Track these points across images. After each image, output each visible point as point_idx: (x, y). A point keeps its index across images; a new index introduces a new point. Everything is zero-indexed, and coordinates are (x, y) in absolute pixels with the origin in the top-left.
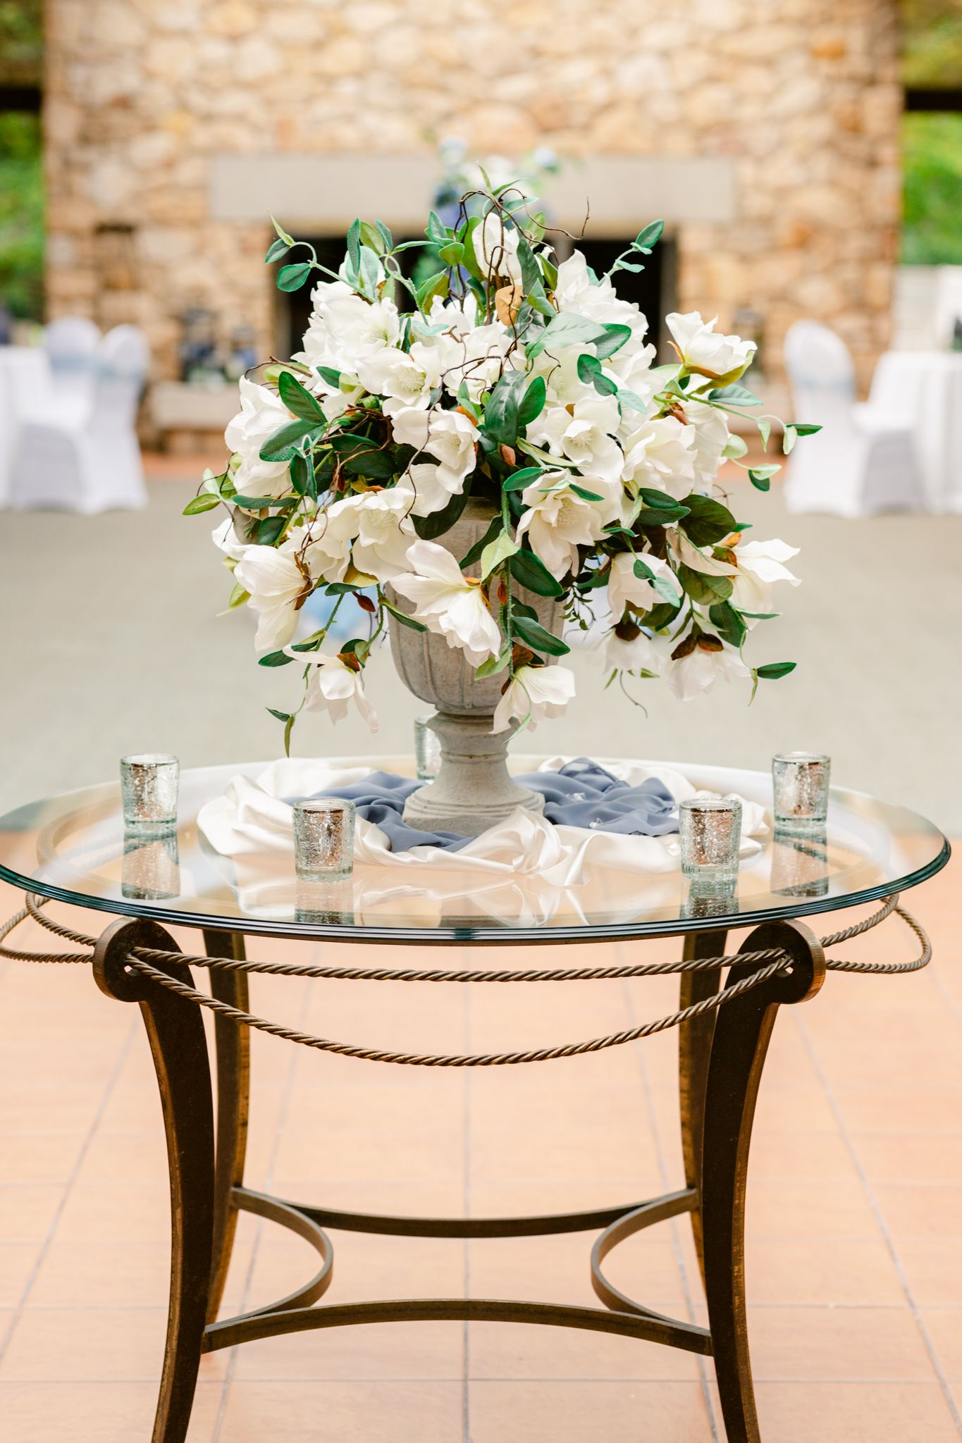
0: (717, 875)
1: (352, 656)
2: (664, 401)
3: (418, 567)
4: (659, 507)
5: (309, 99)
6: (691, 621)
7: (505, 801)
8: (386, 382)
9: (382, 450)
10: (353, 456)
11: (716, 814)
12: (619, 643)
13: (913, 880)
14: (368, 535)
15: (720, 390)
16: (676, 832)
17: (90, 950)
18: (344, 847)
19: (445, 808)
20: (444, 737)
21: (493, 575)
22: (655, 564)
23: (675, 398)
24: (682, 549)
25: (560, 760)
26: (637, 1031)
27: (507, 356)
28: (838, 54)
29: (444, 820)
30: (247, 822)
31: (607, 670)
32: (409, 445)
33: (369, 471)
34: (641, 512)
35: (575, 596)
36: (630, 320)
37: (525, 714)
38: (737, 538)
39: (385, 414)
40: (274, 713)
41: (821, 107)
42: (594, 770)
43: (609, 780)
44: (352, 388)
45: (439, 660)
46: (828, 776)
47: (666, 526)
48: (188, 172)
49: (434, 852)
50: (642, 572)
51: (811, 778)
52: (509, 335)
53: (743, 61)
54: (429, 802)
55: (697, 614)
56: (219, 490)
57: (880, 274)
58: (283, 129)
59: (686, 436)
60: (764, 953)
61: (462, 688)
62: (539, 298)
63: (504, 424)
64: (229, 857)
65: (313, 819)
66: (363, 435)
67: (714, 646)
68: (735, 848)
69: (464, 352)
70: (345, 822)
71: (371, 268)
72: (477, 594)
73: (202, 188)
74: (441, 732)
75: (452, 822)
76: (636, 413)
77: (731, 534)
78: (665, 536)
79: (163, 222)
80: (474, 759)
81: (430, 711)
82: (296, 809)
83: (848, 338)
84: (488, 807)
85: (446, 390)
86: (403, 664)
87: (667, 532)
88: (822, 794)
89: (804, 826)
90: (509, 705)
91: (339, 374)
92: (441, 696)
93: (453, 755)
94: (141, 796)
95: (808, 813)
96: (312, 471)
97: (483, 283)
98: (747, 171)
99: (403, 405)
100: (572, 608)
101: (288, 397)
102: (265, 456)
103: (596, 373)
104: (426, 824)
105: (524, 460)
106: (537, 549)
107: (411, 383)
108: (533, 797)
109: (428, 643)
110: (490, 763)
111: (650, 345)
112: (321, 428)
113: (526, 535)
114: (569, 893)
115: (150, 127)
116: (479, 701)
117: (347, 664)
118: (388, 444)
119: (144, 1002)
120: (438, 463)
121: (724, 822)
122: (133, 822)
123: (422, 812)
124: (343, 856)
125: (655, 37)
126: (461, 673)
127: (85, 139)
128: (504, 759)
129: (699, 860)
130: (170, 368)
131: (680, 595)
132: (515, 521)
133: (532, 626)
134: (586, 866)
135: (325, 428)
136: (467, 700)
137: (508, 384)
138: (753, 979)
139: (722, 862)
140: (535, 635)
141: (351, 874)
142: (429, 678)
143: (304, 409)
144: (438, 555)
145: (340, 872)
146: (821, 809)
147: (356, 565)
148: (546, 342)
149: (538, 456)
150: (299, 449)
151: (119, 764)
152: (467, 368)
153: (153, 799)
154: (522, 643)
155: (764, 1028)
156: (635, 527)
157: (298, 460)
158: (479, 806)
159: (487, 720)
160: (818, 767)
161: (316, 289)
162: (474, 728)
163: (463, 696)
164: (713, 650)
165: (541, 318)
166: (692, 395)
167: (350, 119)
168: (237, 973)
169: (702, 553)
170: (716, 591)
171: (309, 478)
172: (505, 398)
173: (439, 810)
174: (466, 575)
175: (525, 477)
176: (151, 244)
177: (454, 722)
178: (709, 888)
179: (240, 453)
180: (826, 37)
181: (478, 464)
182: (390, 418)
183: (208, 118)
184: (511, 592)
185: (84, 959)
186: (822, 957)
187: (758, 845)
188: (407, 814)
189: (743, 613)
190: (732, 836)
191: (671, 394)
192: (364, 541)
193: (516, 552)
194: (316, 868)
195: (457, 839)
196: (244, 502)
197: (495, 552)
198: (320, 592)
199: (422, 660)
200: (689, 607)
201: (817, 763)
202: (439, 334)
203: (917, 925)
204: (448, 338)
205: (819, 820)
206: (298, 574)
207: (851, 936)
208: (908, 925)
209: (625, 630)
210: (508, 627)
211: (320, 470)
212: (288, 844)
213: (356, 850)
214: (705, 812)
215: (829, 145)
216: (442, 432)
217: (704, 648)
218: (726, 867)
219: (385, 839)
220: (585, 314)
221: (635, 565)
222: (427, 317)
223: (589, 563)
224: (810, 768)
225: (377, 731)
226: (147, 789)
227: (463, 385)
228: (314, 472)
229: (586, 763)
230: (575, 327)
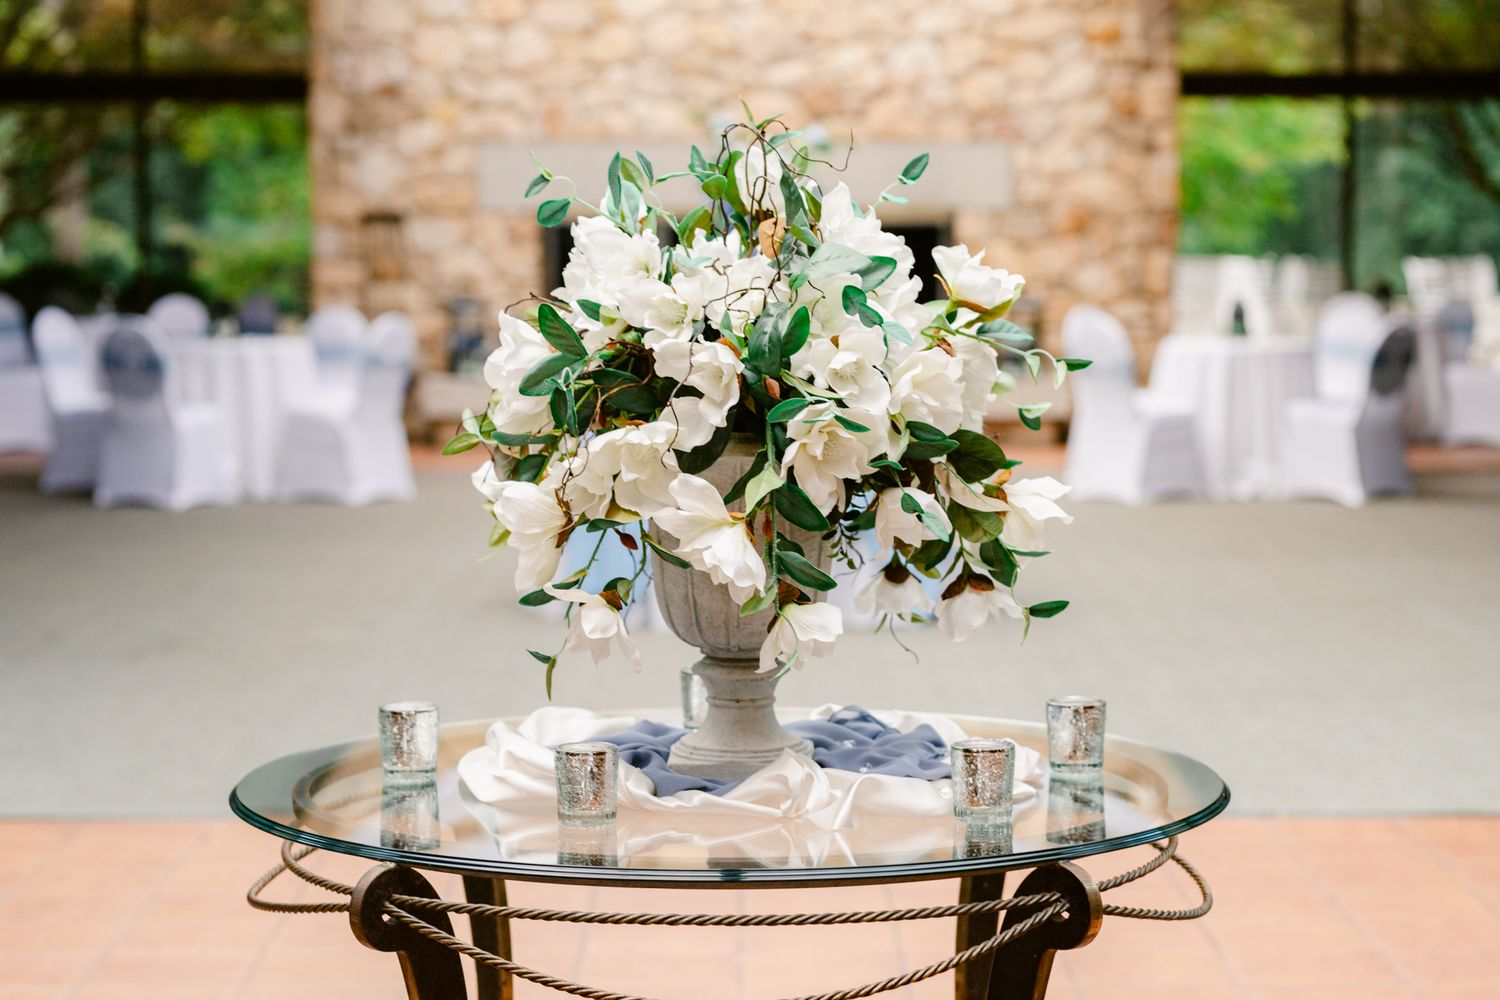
0: (991, 818)
1: (613, 594)
2: (932, 337)
3: (681, 501)
4: (926, 440)
5: (578, 87)
6: (961, 561)
7: (774, 746)
8: (646, 316)
9: (646, 384)
10: (615, 390)
11: (988, 754)
12: (889, 587)
13: (1190, 823)
14: (630, 470)
15: (989, 324)
16: (948, 777)
17: (346, 899)
18: (607, 790)
19: (711, 753)
20: (709, 682)
21: (759, 511)
22: (924, 499)
23: (943, 333)
24: (951, 485)
25: (829, 709)
26: (909, 977)
27: (771, 287)
28: (1113, 37)
29: (710, 767)
30: (508, 767)
31: (877, 612)
32: (672, 378)
33: (631, 406)
34: (908, 445)
35: (843, 534)
36: (895, 254)
37: (793, 652)
38: (1007, 475)
39: (647, 348)
40: (536, 655)
41: (1097, 91)
42: (864, 718)
43: (879, 728)
44: (612, 321)
45: (704, 600)
46: (1104, 719)
47: (935, 460)
48: (457, 160)
49: (699, 797)
50: (910, 506)
51: (1086, 722)
52: (773, 267)
53: (1016, 45)
54: (695, 748)
55: (967, 552)
56: (478, 429)
57: (1159, 261)
58: (553, 116)
59: (953, 368)
60: (1039, 897)
61: (727, 629)
62: (802, 228)
63: (767, 355)
64: (489, 804)
65: (575, 762)
66: (626, 371)
67: (984, 585)
68: (1009, 790)
69: (726, 284)
70: (608, 765)
71: (632, 202)
72: (741, 529)
73: (470, 176)
74: (707, 677)
75: (718, 768)
76: (903, 345)
77: (1000, 471)
78: (933, 471)
79: (430, 211)
80: (741, 704)
81: (696, 655)
82: (558, 752)
83: (1128, 325)
84: (755, 752)
85: (709, 322)
86: (667, 606)
87: (936, 467)
88: (1098, 739)
89: (1080, 772)
90: (775, 643)
91: (599, 306)
92: (706, 638)
93: (719, 699)
94: (399, 744)
95: (1084, 758)
96: (573, 407)
97: (747, 219)
98: (1023, 157)
99: (665, 337)
100: (839, 546)
101: (548, 330)
102: (525, 390)
103: (861, 304)
104: (693, 770)
105: (789, 392)
106: (802, 484)
107: (673, 315)
108: (801, 743)
109: (692, 584)
110: (758, 708)
111: (916, 278)
112: (582, 361)
113: (791, 470)
114: (838, 837)
115: (417, 114)
116: (745, 643)
117: (609, 602)
118: (650, 379)
119: (402, 952)
120: (700, 395)
121: (998, 763)
122: (392, 772)
123: (687, 758)
124: (606, 800)
125: (929, 21)
126: (726, 614)
127: (352, 128)
128: (770, 705)
129: (972, 802)
130: (438, 359)
131: (950, 531)
132: (780, 455)
133: (797, 561)
134: (855, 809)
135: (586, 362)
136: (733, 643)
137: (772, 316)
138: (1028, 923)
139: (995, 804)
140: (801, 571)
141: (614, 820)
142: (694, 620)
143: (564, 341)
144: (701, 489)
145: (602, 817)
146: (1097, 755)
147: (619, 501)
148: (810, 273)
149: (803, 388)
150: (559, 381)
151: (377, 711)
152: (729, 300)
153: (412, 748)
154: (789, 579)
155: (1040, 975)
156: (903, 460)
157: (558, 393)
158: (745, 751)
159: (754, 662)
160: (1093, 711)
161: (577, 224)
162: (741, 671)
163: (728, 638)
164: (984, 590)
165: (804, 249)
166: (960, 330)
167: (619, 106)
168: (499, 920)
169: (971, 490)
170: (986, 529)
171: (570, 412)
172: (769, 329)
173: (705, 756)
174: (731, 510)
175: (789, 408)
176: (420, 234)
177: (719, 666)
178: (983, 832)
179: (500, 390)
180: (1101, 21)
181: (742, 399)
182: (652, 350)
183: (475, 106)
184: (776, 528)
185: (340, 908)
186: (1099, 901)
187: (1032, 790)
188: (672, 760)
189: (1014, 551)
190: (1005, 777)
191: (939, 329)
192: (627, 476)
193: (780, 485)
194: (578, 812)
195: (723, 784)
196: (505, 439)
197: (759, 487)
198: (582, 529)
199: (686, 601)
200: (959, 545)
201: (1091, 707)
202: (701, 267)
203: (1196, 874)
204: (710, 272)
205: (1095, 766)
206: (559, 511)
207: (1128, 881)
208: (1188, 875)
209: (895, 573)
210: (774, 562)
211: (581, 406)
212: (550, 790)
213: (619, 795)
214: (978, 752)
215: (1106, 129)
216: (704, 364)
217: (975, 587)
218: (999, 809)
219: (648, 783)
220: (850, 245)
221: (903, 499)
222: (689, 250)
223: (856, 500)
224: (1085, 712)
225: (640, 671)
226: (406, 737)
227: (727, 316)
228: (575, 409)
229: (855, 711)
230: (839, 257)
